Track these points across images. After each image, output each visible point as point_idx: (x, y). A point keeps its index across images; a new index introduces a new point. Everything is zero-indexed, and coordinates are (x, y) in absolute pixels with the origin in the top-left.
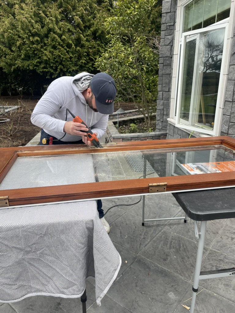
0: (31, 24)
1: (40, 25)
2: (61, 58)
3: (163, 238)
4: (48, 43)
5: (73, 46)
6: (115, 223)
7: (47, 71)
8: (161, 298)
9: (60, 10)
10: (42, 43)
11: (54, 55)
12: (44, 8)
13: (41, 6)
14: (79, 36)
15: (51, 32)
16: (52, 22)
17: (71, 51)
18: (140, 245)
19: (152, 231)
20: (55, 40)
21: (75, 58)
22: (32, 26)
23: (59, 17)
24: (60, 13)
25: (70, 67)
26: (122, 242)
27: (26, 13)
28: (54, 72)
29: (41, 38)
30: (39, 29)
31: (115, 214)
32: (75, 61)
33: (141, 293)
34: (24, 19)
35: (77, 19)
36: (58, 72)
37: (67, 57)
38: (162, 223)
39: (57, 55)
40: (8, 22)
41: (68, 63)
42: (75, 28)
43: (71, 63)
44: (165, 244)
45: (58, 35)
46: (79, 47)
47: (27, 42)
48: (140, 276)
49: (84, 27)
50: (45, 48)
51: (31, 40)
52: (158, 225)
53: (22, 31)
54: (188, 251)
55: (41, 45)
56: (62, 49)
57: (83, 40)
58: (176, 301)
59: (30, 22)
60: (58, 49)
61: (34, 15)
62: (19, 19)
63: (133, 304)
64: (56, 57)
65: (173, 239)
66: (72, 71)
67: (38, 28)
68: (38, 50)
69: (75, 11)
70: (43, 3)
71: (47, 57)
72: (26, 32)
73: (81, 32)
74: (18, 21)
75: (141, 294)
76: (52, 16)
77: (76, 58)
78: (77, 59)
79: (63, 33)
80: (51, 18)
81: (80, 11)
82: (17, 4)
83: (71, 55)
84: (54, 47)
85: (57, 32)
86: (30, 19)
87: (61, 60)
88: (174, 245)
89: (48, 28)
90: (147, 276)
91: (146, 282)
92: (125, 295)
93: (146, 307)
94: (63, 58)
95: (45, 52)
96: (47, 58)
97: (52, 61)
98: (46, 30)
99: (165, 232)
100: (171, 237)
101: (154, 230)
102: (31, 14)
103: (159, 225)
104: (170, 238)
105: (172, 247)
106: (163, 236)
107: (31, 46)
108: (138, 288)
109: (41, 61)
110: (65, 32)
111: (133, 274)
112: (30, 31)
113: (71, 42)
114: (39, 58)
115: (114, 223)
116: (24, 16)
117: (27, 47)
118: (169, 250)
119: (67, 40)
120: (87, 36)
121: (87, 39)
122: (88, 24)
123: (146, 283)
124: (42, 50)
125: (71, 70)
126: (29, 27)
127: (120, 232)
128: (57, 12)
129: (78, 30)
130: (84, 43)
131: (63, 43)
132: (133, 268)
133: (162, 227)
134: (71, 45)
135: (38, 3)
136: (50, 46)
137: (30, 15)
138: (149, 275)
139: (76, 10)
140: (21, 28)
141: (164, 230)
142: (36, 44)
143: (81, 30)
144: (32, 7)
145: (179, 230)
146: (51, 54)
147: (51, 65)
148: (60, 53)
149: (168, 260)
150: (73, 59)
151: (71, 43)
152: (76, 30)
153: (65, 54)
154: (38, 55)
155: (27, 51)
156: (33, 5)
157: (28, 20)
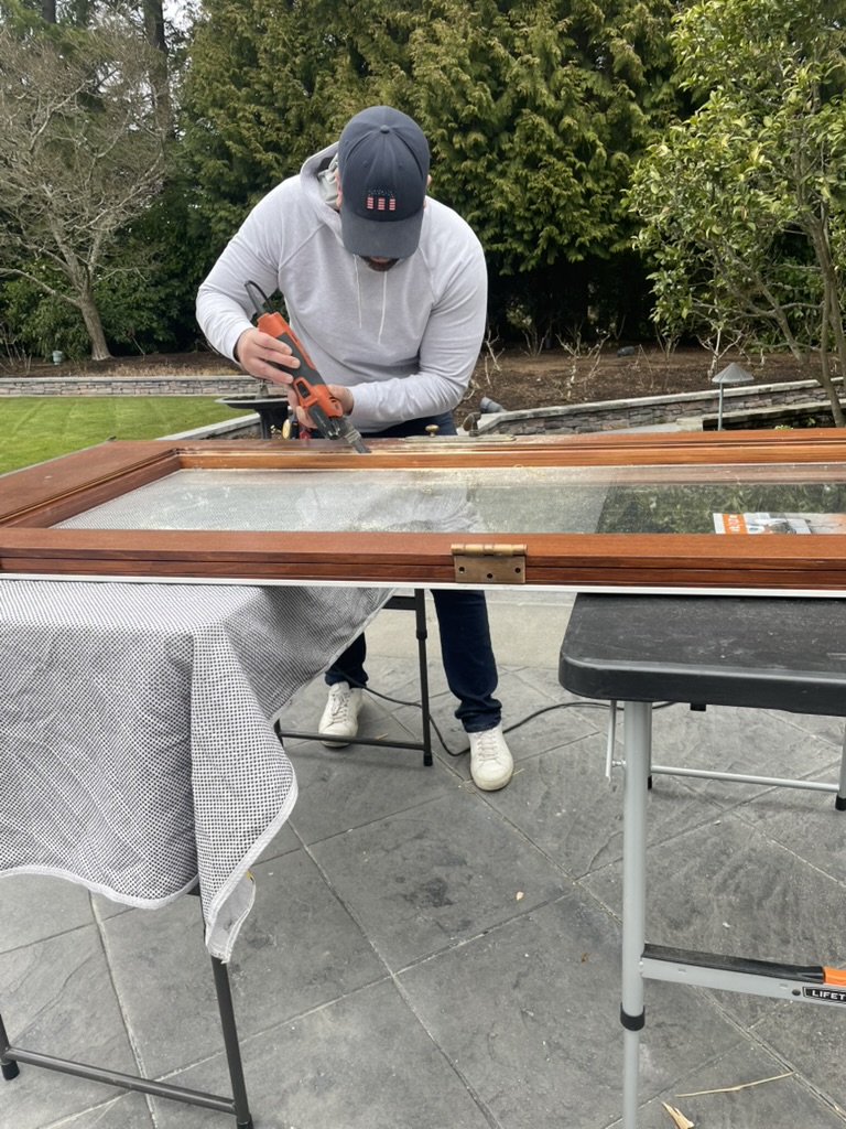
0: (459, 87)
1: (488, 90)
2: (554, 200)
3: (709, 848)
4: (511, 149)
5: (601, 150)
6: (541, 761)
7: (502, 249)
8: (593, 1054)
9: (561, 26)
10: (490, 153)
11: (532, 189)
12: (507, 26)
13: (499, 19)
14: (625, 110)
15: (525, 108)
16: (531, 74)
17: (589, 171)
18: (601, 850)
19: (674, 815)
20: (536, 136)
21: (603, 194)
22: (463, 94)
23: (554, 51)
24: (561, 34)
25: (581, 227)
26: (536, 828)
27: (447, 54)
28: (527, 253)
29: (491, 135)
30: (485, 104)
31: (555, 731)
32: (603, 205)
33: (524, 1014)
34: (437, 75)
35: (622, 48)
36: (538, 251)
37: (575, 195)
38: (731, 795)
39: (541, 189)
40: (388, 93)
41: (575, 214)
42: (613, 82)
43: (588, 212)
44: (708, 870)
45: (546, 117)
46: (623, 151)
47: (443, 155)
48: (547, 956)
49: (645, 75)
50: (499, 167)
51: (457, 146)
52: (710, 799)
53: (428, 118)
54: (797, 916)
55: (489, 162)
56: (560, 165)
57: (638, 125)
58: (648, 1081)
59: (456, 82)
60: (545, 166)
61: (473, 57)
62: (424, 76)
63: (471, 1042)
64: (534, 197)
65: (750, 861)
66: (588, 244)
67: (480, 99)
68: (477, 177)
69: (616, 20)
70: (504, 9)
71: (506, 201)
72: (441, 121)
73: (633, 94)
74: (420, 84)
75: (519, 1016)
76: (531, 52)
77: (609, 191)
78: (611, 197)
79: (566, 106)
80: (528, 56)
81: (633, 20)
82: (420, 25)
83: (589, 185)
84: (533, 163)
85: (545, 105)
86: (458, 72)
87: (553, 207)
88: (744, 880)
89: (514, 95)
90: (575, 964)
91: (563, 982)
92: (459, 1002)
93: (515, 1068)
94: (559, 197)
95: (499, 181)
96: (504, 205)
97: (520, 211)
98: (510, 103)
99: (730, 827)
100: (746, 849)
101: (683, 813)
102: (462, 54)
103: (714, 797)
104: (740, 853)
105: (733, 887)
106: (714, 839)
107: (455, 168)
108: (518, 995)
109: (486, 215)
110: (575, 103)
111: (524, 944)
112: (455, 114)
113: (591, 135)
114: (481, 205)
115: (537, 759)
116: (438, 63)
117: (443, 173)
118: (711, 895)
119: (579, 130)
120: (655, 106)
121: (654, 118)
122: (661, 62)
123: (558, 985)
124: (491, 176)
125: (585, 239)
126: (453, 100)
127: (548, 793)
128: (550, 32)
129: (624, 89)
130: (641, 132)
131: (566, 143)
132: (536, 921)
133: (726, 807)
134: (594, 146)
135: (487, 13)
136: (518, 159)
137: (459, 58)
138: (583, 960)
139: (618, 17)
140: (428, 109)
141: (729, 818)
142: (471, 159)
143: (633, 85)
144: (466, 27)
145: (798, 832)
146: (518, 187)
147: (518, 228)
148: (551, 179)
149: (691, 929)
150: (597, 200)
151: (594, 141)
152: (615, 89)
153: (566, 184)
154: (478, 196)
155: (443, 185)
156: (470, 20)
157: (449, 78)
